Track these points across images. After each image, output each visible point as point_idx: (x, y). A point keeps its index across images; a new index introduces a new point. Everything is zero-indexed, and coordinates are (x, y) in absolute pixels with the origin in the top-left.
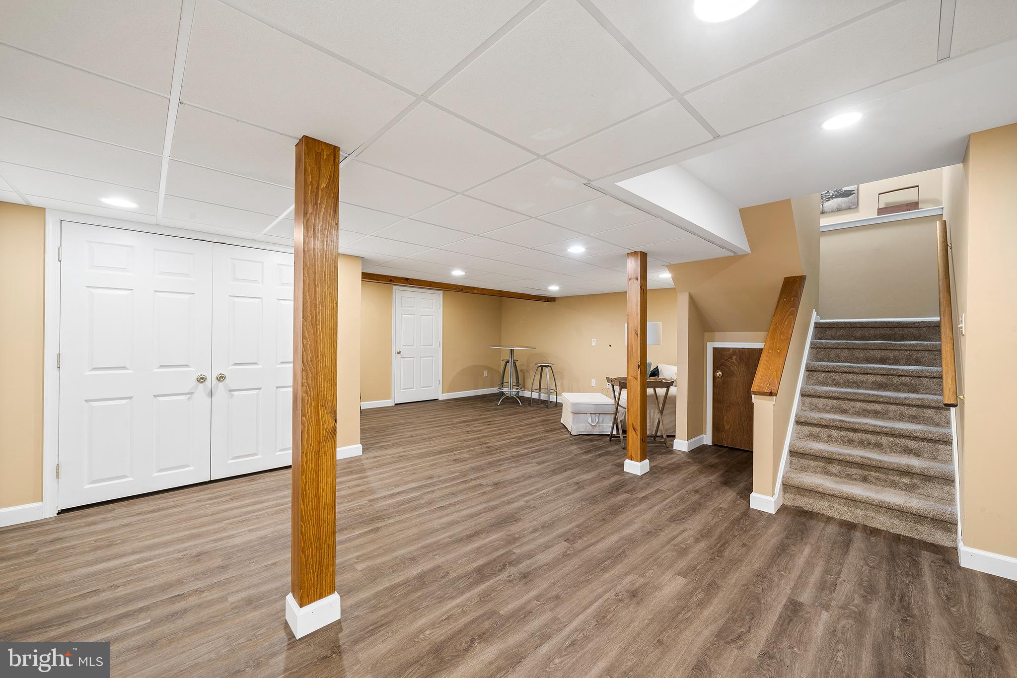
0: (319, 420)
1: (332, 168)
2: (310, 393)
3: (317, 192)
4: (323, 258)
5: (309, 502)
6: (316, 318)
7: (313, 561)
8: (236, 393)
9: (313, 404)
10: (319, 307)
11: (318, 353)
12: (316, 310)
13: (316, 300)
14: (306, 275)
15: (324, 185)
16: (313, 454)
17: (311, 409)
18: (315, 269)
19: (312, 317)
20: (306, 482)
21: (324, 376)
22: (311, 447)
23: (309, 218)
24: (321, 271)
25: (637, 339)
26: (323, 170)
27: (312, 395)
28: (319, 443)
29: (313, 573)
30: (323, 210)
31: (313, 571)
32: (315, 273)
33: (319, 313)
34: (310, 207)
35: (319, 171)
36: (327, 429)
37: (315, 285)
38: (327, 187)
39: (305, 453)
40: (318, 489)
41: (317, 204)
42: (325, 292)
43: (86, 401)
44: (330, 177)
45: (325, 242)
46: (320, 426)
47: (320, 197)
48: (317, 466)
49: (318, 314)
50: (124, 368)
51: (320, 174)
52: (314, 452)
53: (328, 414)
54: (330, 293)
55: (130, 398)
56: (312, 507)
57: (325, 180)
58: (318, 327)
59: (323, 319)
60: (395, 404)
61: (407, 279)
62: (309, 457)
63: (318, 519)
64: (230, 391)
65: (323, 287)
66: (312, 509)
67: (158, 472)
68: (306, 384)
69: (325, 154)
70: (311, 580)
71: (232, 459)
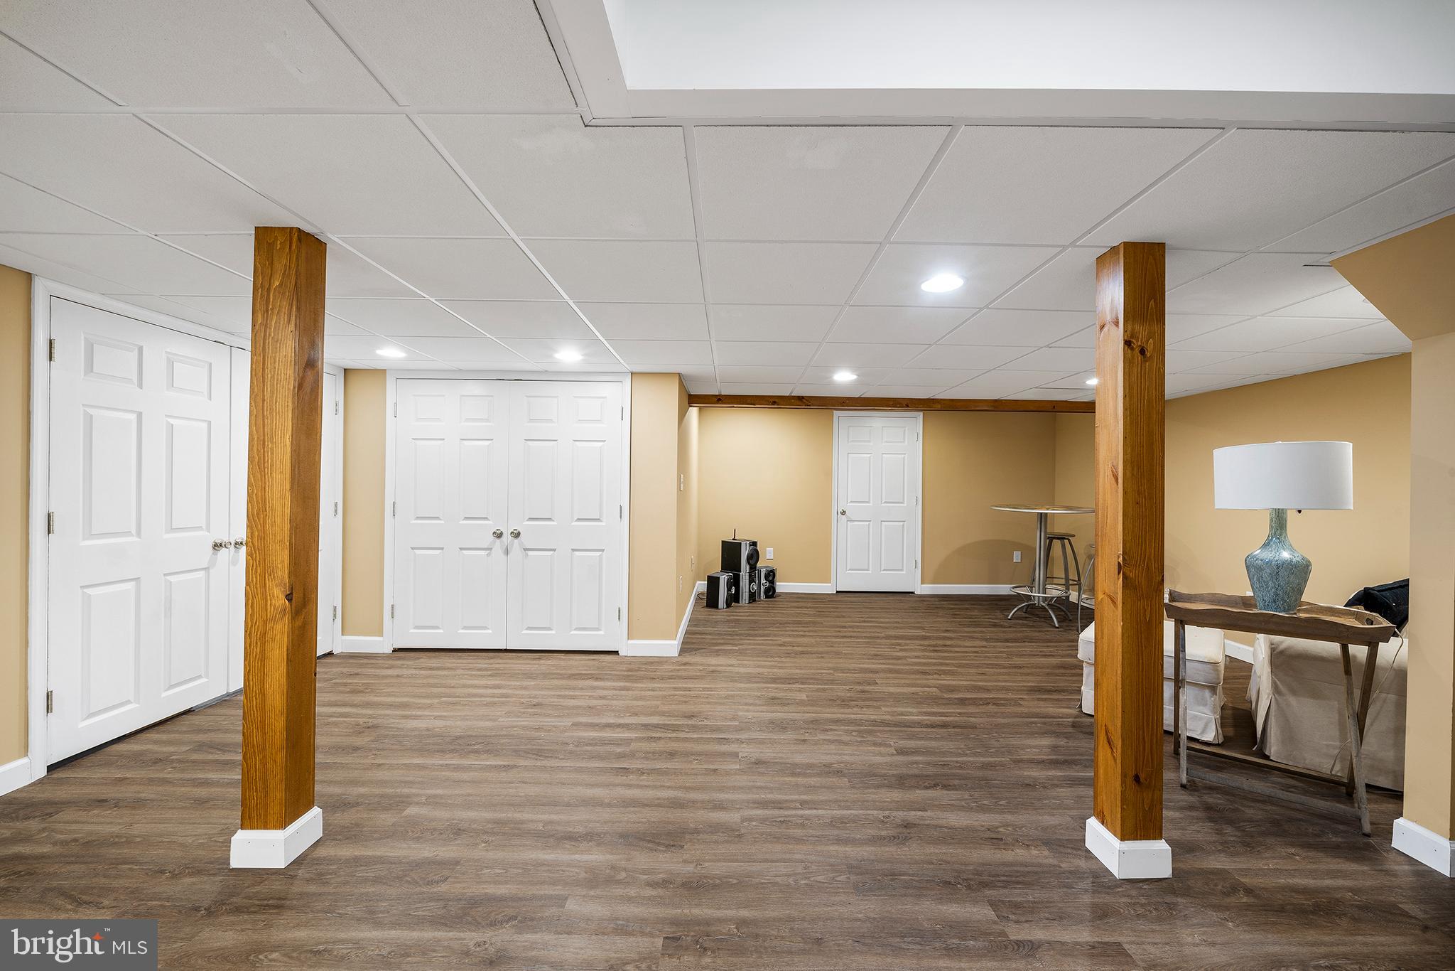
0: (266, 592)
1: (287, 258)
2: (256, 557)
3: (268, 295)
4: (274, 380)
5: (253, 697)
6: (264, 460)
7: (256, 775)
8: (530, 553)
9: (259, 571)
10: (268, 445)
11: (265, 505)
12: (264, 448)
13: (264, 435)
14: (253, 404)
15: (277, 283)
16: (258, 636)
17: (256, 577)
18: (264, 396)
19: (259, 458)
20: (250, 670)
21: (272, 535)
22: (256, 626)
23: (257, 331)
24: (271, 397)
25: (1117, 491)
26: (276, 263)
27: (258, 559)
28: (265, 623)
29: (256, 791)
30: (275, 317)
31: (256, 788)
32: (264, 400)
33: (268, 452)
34: (260, 315)
35: (272, 268)
36: (275, 606)
37: (263, 416)
38: (280, 285)
39: (248, 633)
40: (264, 684)
41: (267, 311)
42: (276, 424)
43: (412, 548)
44: (285, 271)
45: (277, 359)
46: (266, 601)
47: (271, 300)
48: (263, 652)
49: (266, 455)
50: (437, 518)
51: (272, 270)
52: (259, 634)
53: (276, 586)
54: (282, 425)
55: (442, 549)
56: (256, 705)
57: (278, 276)
58: (266, 470)
59: (272, 461)
60: (837, 592)
61: (800, 399)
62: (254, 639)
63: (263, 722)
64: (525, 549)
65: (273, 418)
66: (256, 707)
67: (463, 629)
68: (251, 543)
69: (279, 242)
70: (254, 799)
71: (527, 629)
